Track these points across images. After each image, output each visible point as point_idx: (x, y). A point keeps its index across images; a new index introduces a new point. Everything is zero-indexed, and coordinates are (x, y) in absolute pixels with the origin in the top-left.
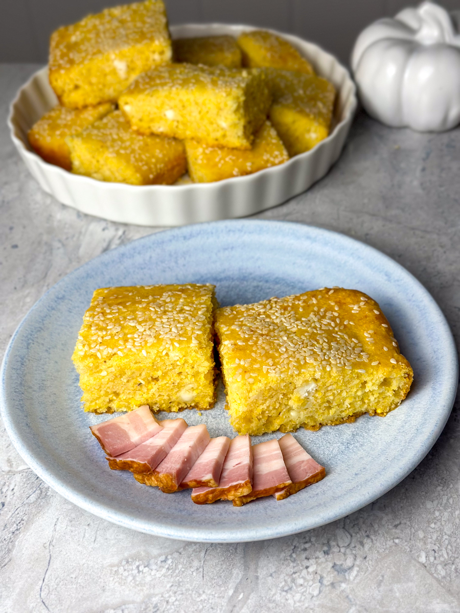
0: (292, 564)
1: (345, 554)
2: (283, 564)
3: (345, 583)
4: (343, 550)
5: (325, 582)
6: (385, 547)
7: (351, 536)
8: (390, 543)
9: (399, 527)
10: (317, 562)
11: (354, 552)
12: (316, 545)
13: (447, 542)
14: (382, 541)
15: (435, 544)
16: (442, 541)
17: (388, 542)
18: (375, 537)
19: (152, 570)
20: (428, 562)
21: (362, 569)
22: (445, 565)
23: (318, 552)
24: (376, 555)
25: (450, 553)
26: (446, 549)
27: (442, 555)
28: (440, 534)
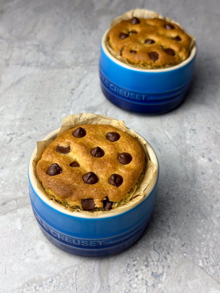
0: (128, 275)
1: (157, 266)
2: (123, 276)
3: (160, 284)
4: (156, 263)
5: (149, 284)
6: (179, 259)
7: (159, 254)
8: (181, 256)
9: (185, 246)
10: (142, 272)
11: (162, 264)
12: (140, 262)
13: (212, 252)
14: (177, 256)
15: (206, 254)
16: (209, 252)
17: (180, 256)
18: (172, 253)
19: (44, 288)
20: (204, 266)
21: (168, 274)
22: (213, 266)
23: (142, 266)
24: (175, 265)
25: (215, 259)
26: (212, 256)
27: (211, 261)
28: (207, 248)
